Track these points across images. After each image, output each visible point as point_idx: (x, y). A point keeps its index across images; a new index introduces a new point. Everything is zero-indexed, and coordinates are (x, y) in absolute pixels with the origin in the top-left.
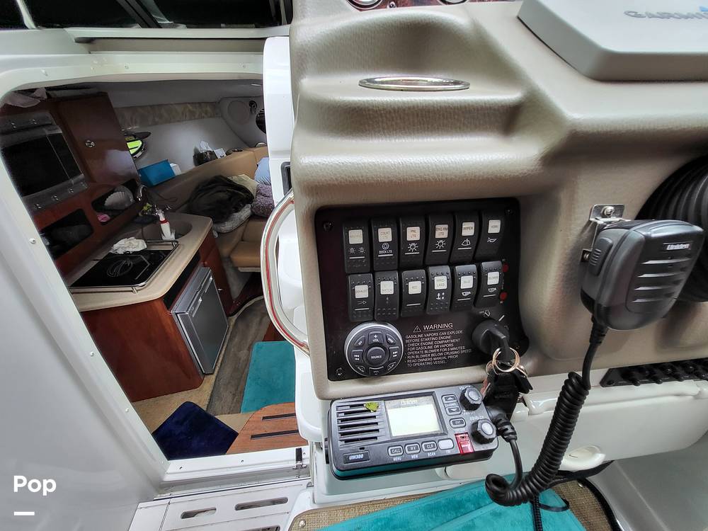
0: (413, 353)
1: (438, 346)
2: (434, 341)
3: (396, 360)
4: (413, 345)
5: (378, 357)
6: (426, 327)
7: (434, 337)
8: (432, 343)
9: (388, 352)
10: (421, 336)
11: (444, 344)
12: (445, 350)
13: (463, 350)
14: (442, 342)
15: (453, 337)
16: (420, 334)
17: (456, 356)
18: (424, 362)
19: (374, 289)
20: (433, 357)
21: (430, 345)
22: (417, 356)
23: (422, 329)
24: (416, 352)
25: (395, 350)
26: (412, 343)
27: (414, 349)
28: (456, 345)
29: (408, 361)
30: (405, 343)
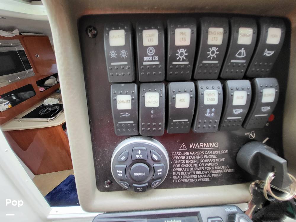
0: (178, 169)
1: (202, 165)
2: (199, 159)
3: (160, 177)
4: (179, 162)
5: (141, 174)
6: (192, 146)
7: (200, 155)
8: (197, 161)
9: (153, 170)
10: (187, 153)
11: (209, 162)
12: (210, 168)
13: (226, 169)
14: (207, 161)
16: (186, 151)
17: (220, 175)
18: (189, 179)
19: (138, 100)
20: (198, 175)
21: (195, 163)
22: (182, 173)
23: (188, 147)
24: (181, 169)
25: (159, 168)
26: (177, 160)
27: (179, 165)
28: (220, 164)
29: (174, 177)
30: (170, 160)
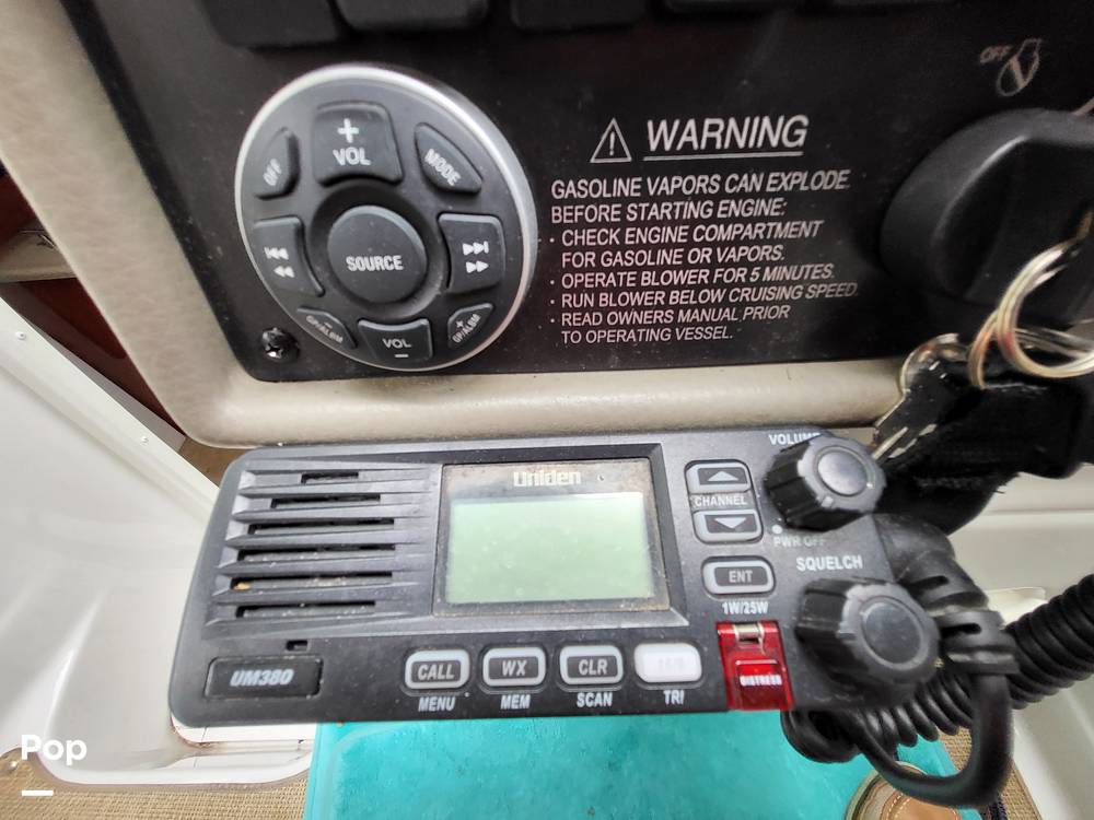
0: (586, 278)
1: (704, 255)
2: (693, 222)
3: (491, 290)
4: (587, 237)
5: (378, 263)
6: (660, 135)
7: (698, 198)
8: (677, 235)
9: (441, 245)
10: (626, 187)
11: (737, 242)
12: (739, 274)
13: (823, 280)
14: (730, 233)
15: (795, 205)
16: (624, 172)
17: (783, 311)
18: (636, 326)
20: (677, 308)
21: (669, 246)
22: (606, 299)
23: (638, 141)
24: (600, 278)
25: (474, 235)
26: (582, 225)
27: (589, 259)
28: (794, 252)
29: (566, 318)
30: (546, 227)
